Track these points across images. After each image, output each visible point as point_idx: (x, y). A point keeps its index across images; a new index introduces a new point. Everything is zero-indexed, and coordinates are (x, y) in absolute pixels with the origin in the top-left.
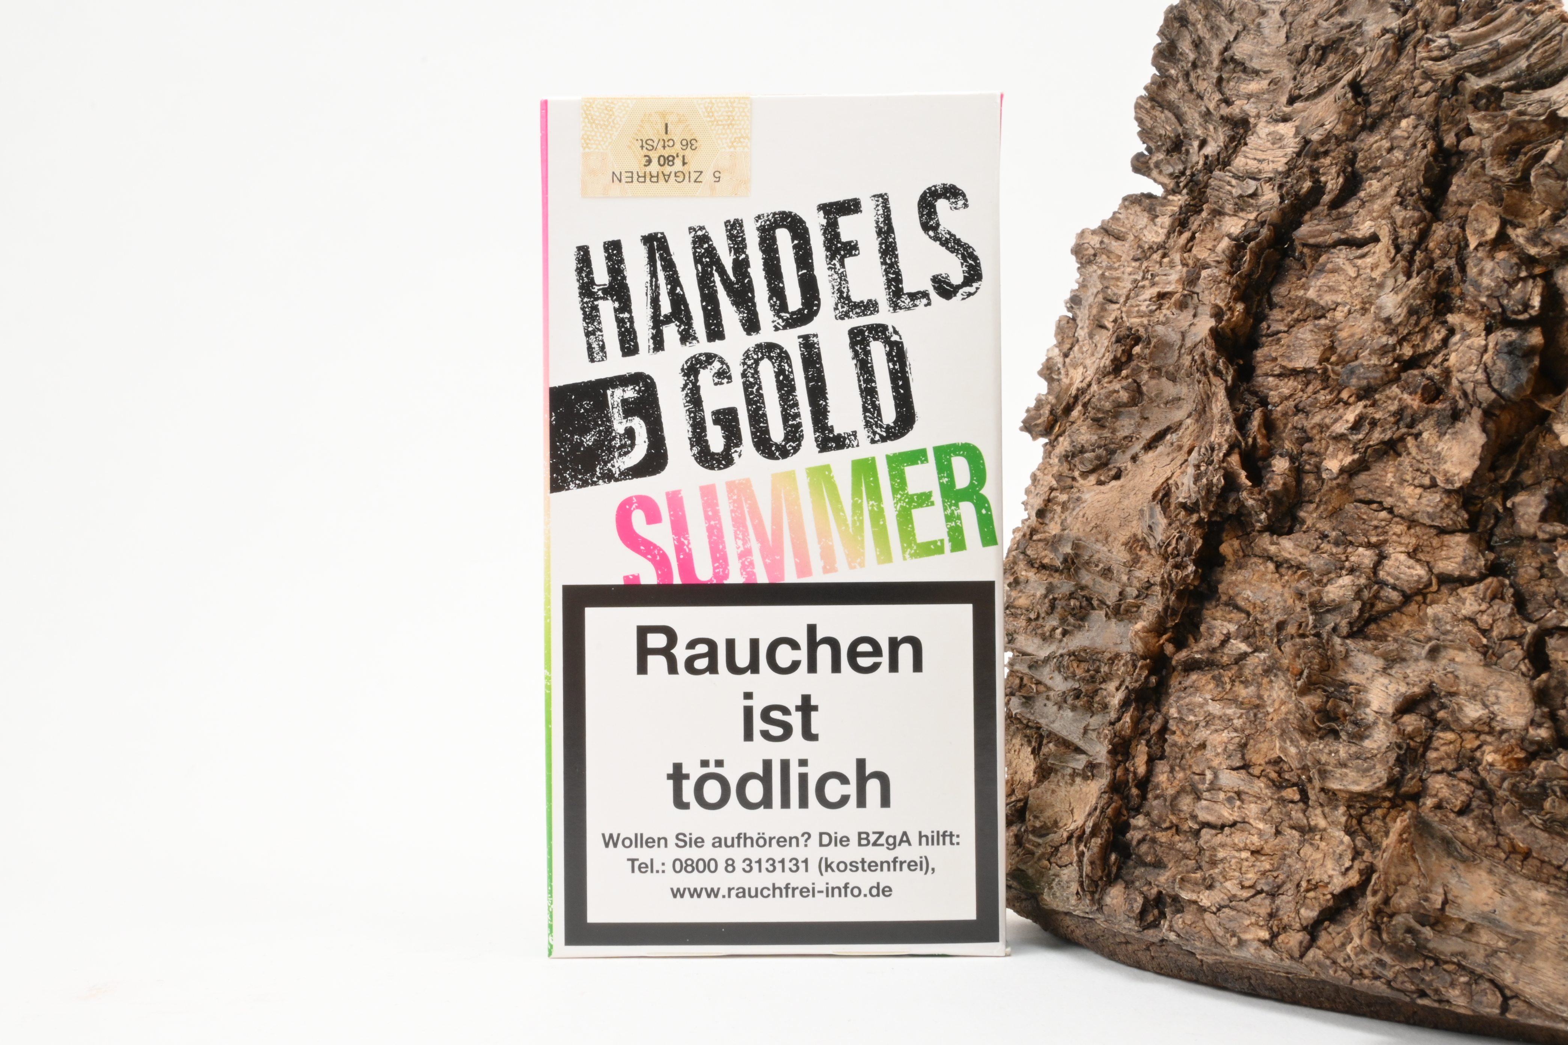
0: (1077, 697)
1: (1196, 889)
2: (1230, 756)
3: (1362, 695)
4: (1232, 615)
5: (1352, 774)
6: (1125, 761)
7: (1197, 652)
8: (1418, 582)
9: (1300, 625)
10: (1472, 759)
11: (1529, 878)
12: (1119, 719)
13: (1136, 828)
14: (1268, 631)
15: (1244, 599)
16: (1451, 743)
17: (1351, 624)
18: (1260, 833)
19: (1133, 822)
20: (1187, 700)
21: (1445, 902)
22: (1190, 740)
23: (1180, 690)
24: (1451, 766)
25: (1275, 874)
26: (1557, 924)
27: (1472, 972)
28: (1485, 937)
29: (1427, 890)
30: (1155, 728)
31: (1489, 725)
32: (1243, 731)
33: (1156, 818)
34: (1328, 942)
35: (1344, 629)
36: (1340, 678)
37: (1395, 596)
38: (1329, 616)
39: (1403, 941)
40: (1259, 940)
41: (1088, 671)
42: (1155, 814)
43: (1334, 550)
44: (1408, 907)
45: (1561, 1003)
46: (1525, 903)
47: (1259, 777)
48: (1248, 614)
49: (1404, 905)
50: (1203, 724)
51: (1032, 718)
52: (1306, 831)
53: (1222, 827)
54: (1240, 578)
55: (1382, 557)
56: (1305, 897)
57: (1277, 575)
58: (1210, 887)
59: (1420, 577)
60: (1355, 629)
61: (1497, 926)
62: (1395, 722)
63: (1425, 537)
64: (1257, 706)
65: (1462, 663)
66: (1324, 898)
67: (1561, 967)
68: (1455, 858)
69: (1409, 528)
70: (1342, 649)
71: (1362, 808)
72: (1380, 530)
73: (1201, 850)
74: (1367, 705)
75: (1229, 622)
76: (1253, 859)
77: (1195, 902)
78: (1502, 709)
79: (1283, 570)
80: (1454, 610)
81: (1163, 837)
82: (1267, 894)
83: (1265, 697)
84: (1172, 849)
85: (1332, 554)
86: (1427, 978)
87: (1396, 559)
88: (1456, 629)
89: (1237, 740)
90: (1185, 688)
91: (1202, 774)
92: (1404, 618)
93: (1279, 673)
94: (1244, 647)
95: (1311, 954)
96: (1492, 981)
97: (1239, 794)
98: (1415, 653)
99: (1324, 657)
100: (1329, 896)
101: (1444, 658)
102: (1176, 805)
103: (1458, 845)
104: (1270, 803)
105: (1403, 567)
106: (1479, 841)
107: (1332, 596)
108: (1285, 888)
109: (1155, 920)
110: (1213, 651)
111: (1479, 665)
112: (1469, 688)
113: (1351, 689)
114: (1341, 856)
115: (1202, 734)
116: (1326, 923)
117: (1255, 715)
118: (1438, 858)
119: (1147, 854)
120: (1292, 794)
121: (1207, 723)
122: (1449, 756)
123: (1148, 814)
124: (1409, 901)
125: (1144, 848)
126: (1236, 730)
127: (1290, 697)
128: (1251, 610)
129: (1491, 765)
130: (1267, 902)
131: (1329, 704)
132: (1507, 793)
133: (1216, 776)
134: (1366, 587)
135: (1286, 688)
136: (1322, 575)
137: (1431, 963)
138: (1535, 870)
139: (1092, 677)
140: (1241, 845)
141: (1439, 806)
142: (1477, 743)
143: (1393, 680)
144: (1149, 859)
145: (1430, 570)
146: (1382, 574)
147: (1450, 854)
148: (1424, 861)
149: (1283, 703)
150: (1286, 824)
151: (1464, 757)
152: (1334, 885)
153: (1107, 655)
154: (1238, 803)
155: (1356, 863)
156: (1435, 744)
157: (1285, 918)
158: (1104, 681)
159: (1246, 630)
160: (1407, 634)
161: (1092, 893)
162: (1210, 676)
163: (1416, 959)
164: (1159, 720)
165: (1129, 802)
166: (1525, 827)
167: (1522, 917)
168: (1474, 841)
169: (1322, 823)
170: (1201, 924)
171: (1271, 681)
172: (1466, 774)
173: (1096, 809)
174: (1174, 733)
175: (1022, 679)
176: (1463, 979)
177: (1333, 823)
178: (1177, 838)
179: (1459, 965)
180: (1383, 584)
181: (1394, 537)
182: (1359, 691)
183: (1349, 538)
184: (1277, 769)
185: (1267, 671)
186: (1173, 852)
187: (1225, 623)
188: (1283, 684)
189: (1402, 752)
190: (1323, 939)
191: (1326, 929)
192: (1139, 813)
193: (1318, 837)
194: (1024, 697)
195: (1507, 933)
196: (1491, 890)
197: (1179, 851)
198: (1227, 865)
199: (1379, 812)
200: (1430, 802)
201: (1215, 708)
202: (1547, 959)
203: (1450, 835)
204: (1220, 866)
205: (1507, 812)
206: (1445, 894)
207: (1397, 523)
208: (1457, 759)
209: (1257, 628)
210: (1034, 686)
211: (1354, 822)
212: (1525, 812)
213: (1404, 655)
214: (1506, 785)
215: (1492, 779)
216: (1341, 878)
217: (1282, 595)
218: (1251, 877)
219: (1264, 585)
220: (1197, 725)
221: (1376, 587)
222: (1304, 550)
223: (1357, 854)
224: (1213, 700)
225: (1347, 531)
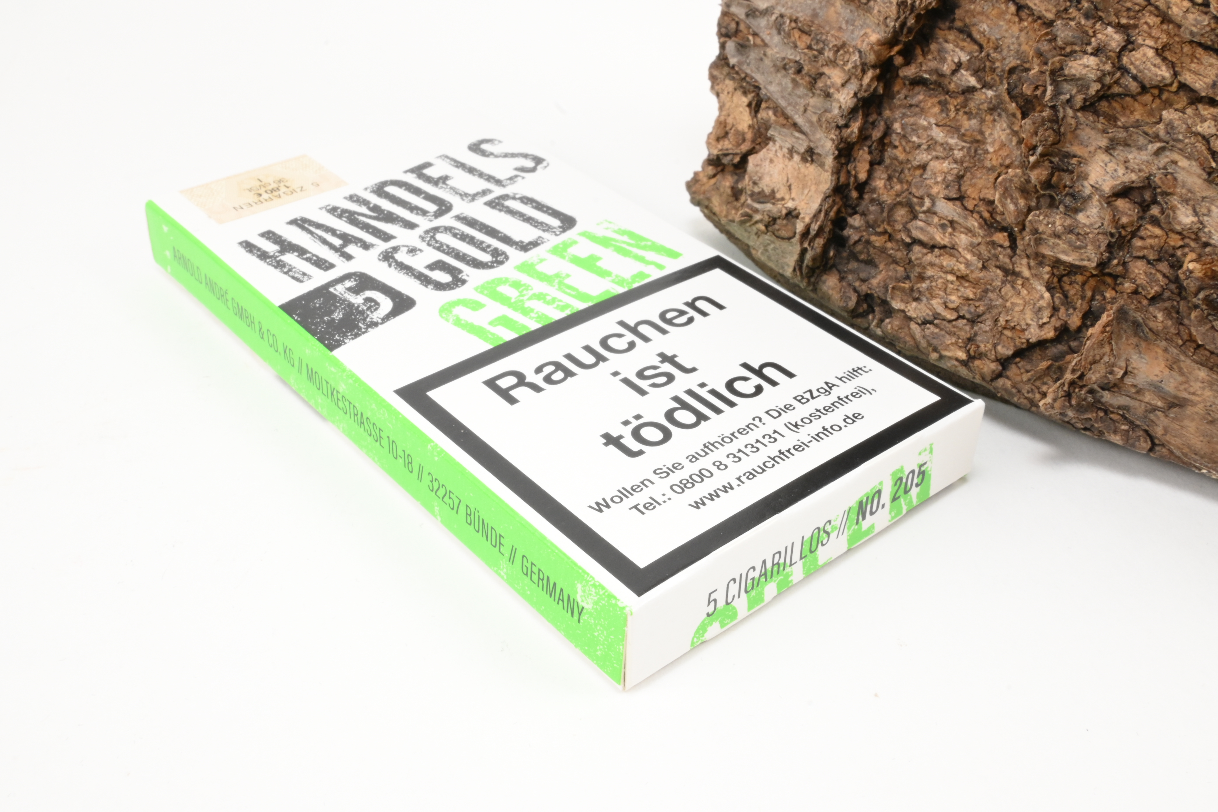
0: (799, 71)
1: (905, 298)
2: (947, 187)
3: (1083, 168)
4: (965, 44)
5: (1063, 245)
6: (847, 164)
7: (926, 72)
8: (1160, 81)
9: (1036, 88)
10: (1173, 255)
11: (1197, 363)
12: (847, 126)
13: (852, 227)
14: (998, 71)
15: (979, 32)
16: (1156, 237)
17: (1085, 100)
18: (968, 264)
19: (850, 220)
20: (912, 120)
21: (1126, 373)
22: (910, 158)
23: (905, 107)
24: (1151, 257)
25: (977, 304)
26: (1209, 397)
27: (1131, 423)
28: (1148, 397)
29: (1114, 365)
30: (877, 134)
31: (1196, 234)
32: (962, 162)
33: (871, 222)
34: (1017, 375)
35: (1079, 100)
36: (1065, 149)
37: (1134, 86)
38: (1066, 87)
39: (1085, 400)
40: (957, 360)
41: (810, 47)
42: (871, 217)
43: (1083, 22)
44: (1097, 379)
45: (1196, 454)
46: (1187, 377)
47: (972, 212)
48: (981, 47)
49: (1094, 379)
50: (924, 147)
51: (748, 71)
52: (1010, 273)
53: (933, 247)
54: (978, 8)
55: (1129, 45)
56: (1001, 333)
57: (1017, 19)
58: (916, 300)
59: (1164, 78)
60: (1088, 103)
61: (1160, 391)
62: (1108, 203)
63: (1177, 39)
64: (978, 141)
65: (1184, 169)
66: (1021, 342)
67: (1202, 428)
68: (1140, 337)
69: (1162, 22)
70: (1073, 122)
71: (1065, 270)
72: (1132, 14)
73: (910, 261)
74: (1086, 177)
75: (962, 49)
76: (958, 283)
77: (903, 311)
78: (1210, 221)
79: (1023, 15)
80: (1190, 122)
81: (877, 241)
82: (968, 320)
83: (987, 134)
84: (884, 252)
85: (1079, 23)
86: (1096, 425)
87: (1144, 55)
88: (1187, 141)
89: (955, 171)
90: (911, 106)
91: (921, 198)
92: (1136, 105)
93: (1003, 114)
94: (973, 81)
95: (1001, 382)
96: (1146, 431)
97: (952, 222)
98: (1140, 143)
99: (1058, 132)
100: (1024, 341)
101: (1167, 157)
102: (892, 216)
103: (1146, 330)
104: (980, 240)
105: (1149, 64)
106: (1165, 328)
107: (1073, 71)
108: (984, 317)
109: (864, 312)
110: (942, 75)
111: (1199, 176)
112: (1184, 191)
113: (1074, 161)
114: (1040, 309)
115: (923, 157)
116: (1018, 360)
117: (976, 151)
118: (1127, 339)
119: (861, 252)
120: (1001, 238)
121: (929, 146)
122: (1152, 247)
123: (863, 214)
124: (1098, 375)
125: (859, 248)
126: (956, 162)
127: (1011, 141)
128: (984, 43)
129: (1191, 272)
130: (967, 328)
131: (1054, 179)
132: (1200, 302)
133: (933, 203)
134: (1109, 74)
135: (1008, 131)
136: (1067, 44)
137: (1101, 414)
138: (1204, 358)
139: (815, 57)
140: (949, 269)
141: (1135, 292)
142: (1180, 243)
143: (1114, 160)
144: (862, 257)
145: (1175, 74)
146: (1125, 60)
147: (1136, 334)
148: (1117, 344)
149: (1003, 145)
150: (993, 263)
151: (1166, 252)
152: (1030, 333)
153: (833, 42)
154: (950, 230)
155: (1053, 319)
156: (1142, 233)
157: (982, 346)
158: (827, 65)
159: (977, 64)
160: (1137, 125)
161: (809, 277)
162: (935, 100)
163: (1092, 411)
164: (882, 126)
165: (847, 200)
166: (1207, 330)
167: (1182, 387)
168: (1160, 328)
169: (1026, 273)
170: (906, 330)
171: (994, 120)
172: (1164, 267)
173: (820, 211)
174: (896, 147)
175: (738, 24)
176: (1124, 427)
177: (1035, 276)
178: (889, 245)
179: (1123, 416)
180: (1124, 70)
181: (1145, 26)
182: (1080, 163)
183: (1100, 13)
184: (990, 209)
185: (992, 110)
186: (884, 255)
187: (957, 50)
188: (1005, 125)
189: (1113, 240)
190: (1013, 371)
191: (1016, 363)
192: (855, 213)
193: (1020, 282)
194: (739, 44)
195: (1166, 397)
196: (1163, 365)
197: (890, 256)
198: (934, 284)
199: (1079, 278)
200: (1128, 286)
201: (938, 134)
202: (1193, 420)
203: (1142, 321)
204: (928, 282)
205: (1196, 317)
206: (1126, 368)
207: (1151, 12)
208: (1160, 252)
209: (988, 64)
210: (751, 38)
211: (1055, 280)
212: (1210, 318)
213: (1129, 142)
214: (1201, 295)
215: (1191, 285)
216: (1037, 330)
217: (1018, 38)
218: (954, 299)
219: (1002, 23)
220: (919, 146)
221: (1118, 75)
222: (1050, 7)
223: (1055, 309)
224: (937, 125)
225: (1100, 6)
